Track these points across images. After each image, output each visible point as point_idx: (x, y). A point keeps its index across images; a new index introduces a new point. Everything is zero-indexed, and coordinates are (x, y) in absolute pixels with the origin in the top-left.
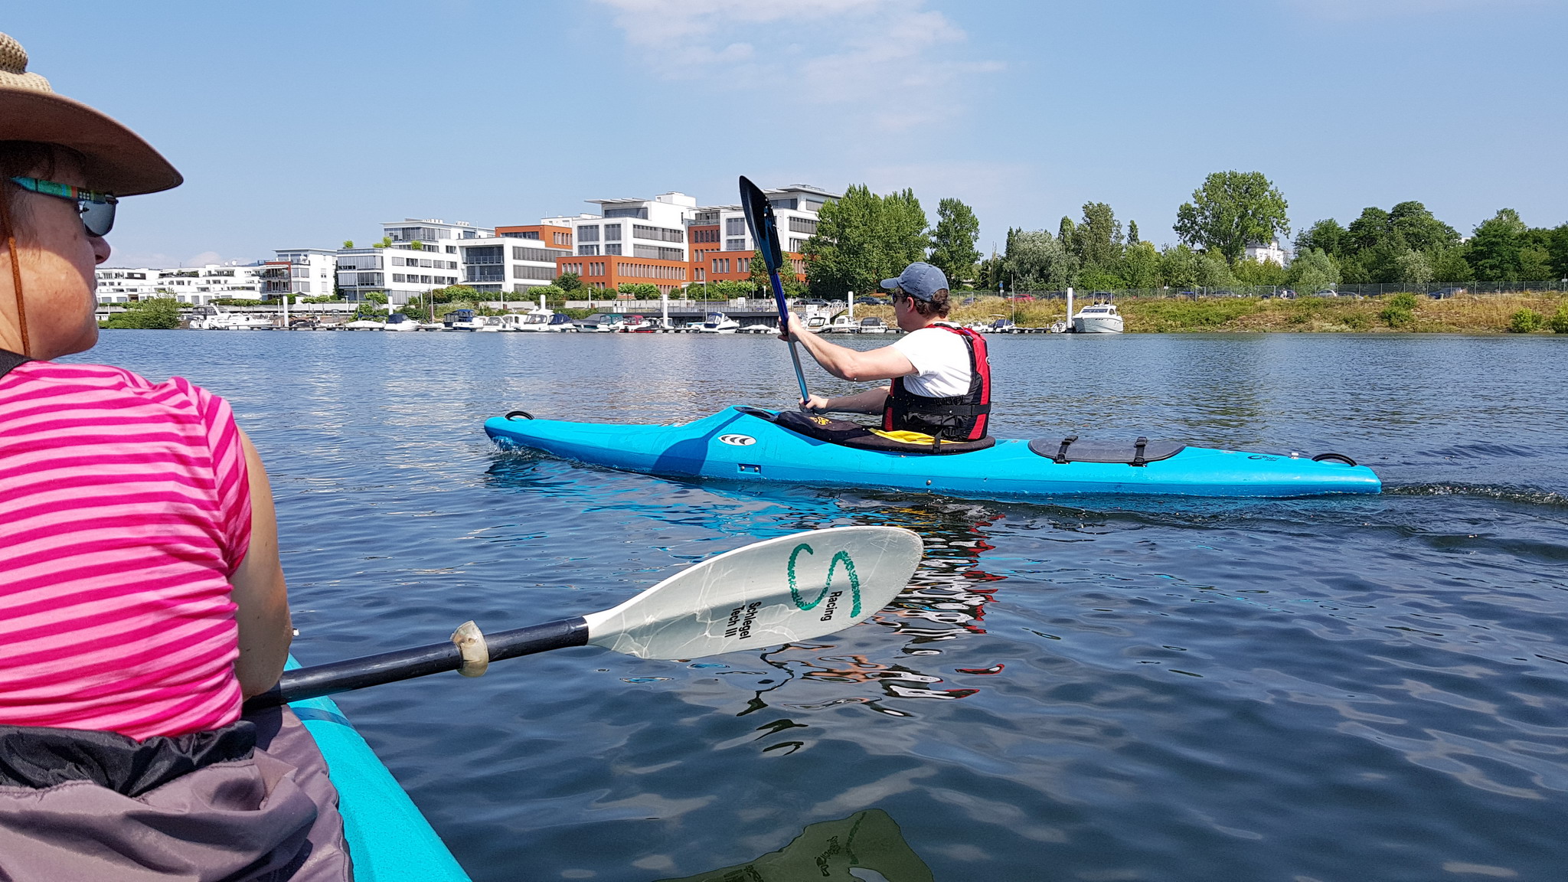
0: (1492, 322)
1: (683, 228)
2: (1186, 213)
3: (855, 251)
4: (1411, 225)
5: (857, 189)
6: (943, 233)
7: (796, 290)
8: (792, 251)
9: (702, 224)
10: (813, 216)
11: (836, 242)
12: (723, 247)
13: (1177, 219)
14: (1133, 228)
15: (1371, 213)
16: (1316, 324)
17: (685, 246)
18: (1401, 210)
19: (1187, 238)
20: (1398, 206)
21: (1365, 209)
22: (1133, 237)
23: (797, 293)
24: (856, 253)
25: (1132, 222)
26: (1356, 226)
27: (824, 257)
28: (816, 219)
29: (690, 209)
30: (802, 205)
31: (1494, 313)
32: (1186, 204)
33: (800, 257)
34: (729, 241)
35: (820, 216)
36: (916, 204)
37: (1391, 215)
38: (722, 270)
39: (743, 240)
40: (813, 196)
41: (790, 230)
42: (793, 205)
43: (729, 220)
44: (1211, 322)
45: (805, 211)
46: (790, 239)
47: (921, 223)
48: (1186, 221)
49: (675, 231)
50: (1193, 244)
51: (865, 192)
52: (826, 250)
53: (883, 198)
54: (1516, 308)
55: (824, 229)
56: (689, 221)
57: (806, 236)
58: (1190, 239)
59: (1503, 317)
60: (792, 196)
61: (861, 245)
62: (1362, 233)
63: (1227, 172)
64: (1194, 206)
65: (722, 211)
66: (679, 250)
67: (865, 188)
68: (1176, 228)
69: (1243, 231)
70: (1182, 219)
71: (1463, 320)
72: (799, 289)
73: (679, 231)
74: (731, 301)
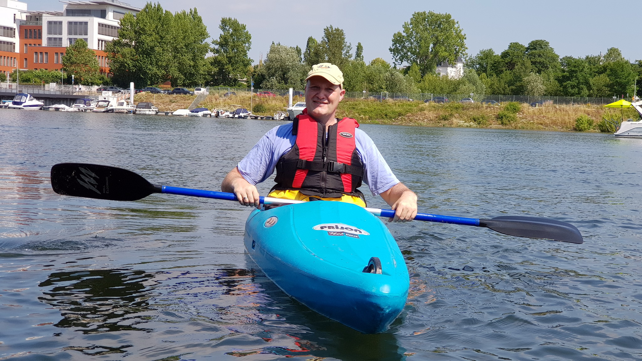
0: (565, 124)
1: (15, 26)
2: (398, 39)
3: (148, 53)
4: (539, 56)
5: (153, 5)
6: (224, 43)
7: (100, 80)
8: (100, 49)
9: (31, 24)
10: (116, 23)
11: (133, 44)
12: (44, 43)
13: (392, 43)
14: (359, 48)
15: (514, 46)
16: (455, 121)
17: (16, 40)
18: (535, 45)
19: (398, 57)
20: (532, 42)
21: (511, 43)
22: (358, 55)
23: (101, 82)
24: (148, 55)
25: (359, 44)
26: (505, 55)
27: (124, 56)
28: (118, 26)
29: (22, 12)
30: (110, 14)
31: (566, 118)
32: (399, 33)
33: (105, 54)
34: (49, 39)
35: (121, 24)
36: (200, 20)
37: (527, 49)
38: (42, 61)
39: (61, 39)
40: (118, 8)
41: (99, 34)
42: (103, 15)
43: (50, 23)
44: (388, 117)
45: (111, 20)
46: (99, 40)
47: (203, 34)
48: (398, 45)
49: (8, 28)
50: (402, 62)
51: (159, 9)
52: (126, 50)
53: (174, 14)
54: (580, 114)
55: (124, 35)
56: (21, 21)
57: (110, 39)
58: (399, 58)
59: (572, 121)
60: (102, 7)
61: (152, 48)
62: (508, 60)
63: (427, 12)
64: (404, 34)
65: (44, 15)
66: (11, 43)
67: (159, 5)
68: (391, 50)
69: (436, 54)
70: (395, 44)
71: (547, 121)
72: (102, 79)
73: (11, 29)
74: (46, 85)
